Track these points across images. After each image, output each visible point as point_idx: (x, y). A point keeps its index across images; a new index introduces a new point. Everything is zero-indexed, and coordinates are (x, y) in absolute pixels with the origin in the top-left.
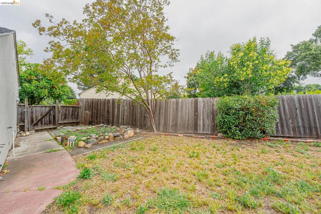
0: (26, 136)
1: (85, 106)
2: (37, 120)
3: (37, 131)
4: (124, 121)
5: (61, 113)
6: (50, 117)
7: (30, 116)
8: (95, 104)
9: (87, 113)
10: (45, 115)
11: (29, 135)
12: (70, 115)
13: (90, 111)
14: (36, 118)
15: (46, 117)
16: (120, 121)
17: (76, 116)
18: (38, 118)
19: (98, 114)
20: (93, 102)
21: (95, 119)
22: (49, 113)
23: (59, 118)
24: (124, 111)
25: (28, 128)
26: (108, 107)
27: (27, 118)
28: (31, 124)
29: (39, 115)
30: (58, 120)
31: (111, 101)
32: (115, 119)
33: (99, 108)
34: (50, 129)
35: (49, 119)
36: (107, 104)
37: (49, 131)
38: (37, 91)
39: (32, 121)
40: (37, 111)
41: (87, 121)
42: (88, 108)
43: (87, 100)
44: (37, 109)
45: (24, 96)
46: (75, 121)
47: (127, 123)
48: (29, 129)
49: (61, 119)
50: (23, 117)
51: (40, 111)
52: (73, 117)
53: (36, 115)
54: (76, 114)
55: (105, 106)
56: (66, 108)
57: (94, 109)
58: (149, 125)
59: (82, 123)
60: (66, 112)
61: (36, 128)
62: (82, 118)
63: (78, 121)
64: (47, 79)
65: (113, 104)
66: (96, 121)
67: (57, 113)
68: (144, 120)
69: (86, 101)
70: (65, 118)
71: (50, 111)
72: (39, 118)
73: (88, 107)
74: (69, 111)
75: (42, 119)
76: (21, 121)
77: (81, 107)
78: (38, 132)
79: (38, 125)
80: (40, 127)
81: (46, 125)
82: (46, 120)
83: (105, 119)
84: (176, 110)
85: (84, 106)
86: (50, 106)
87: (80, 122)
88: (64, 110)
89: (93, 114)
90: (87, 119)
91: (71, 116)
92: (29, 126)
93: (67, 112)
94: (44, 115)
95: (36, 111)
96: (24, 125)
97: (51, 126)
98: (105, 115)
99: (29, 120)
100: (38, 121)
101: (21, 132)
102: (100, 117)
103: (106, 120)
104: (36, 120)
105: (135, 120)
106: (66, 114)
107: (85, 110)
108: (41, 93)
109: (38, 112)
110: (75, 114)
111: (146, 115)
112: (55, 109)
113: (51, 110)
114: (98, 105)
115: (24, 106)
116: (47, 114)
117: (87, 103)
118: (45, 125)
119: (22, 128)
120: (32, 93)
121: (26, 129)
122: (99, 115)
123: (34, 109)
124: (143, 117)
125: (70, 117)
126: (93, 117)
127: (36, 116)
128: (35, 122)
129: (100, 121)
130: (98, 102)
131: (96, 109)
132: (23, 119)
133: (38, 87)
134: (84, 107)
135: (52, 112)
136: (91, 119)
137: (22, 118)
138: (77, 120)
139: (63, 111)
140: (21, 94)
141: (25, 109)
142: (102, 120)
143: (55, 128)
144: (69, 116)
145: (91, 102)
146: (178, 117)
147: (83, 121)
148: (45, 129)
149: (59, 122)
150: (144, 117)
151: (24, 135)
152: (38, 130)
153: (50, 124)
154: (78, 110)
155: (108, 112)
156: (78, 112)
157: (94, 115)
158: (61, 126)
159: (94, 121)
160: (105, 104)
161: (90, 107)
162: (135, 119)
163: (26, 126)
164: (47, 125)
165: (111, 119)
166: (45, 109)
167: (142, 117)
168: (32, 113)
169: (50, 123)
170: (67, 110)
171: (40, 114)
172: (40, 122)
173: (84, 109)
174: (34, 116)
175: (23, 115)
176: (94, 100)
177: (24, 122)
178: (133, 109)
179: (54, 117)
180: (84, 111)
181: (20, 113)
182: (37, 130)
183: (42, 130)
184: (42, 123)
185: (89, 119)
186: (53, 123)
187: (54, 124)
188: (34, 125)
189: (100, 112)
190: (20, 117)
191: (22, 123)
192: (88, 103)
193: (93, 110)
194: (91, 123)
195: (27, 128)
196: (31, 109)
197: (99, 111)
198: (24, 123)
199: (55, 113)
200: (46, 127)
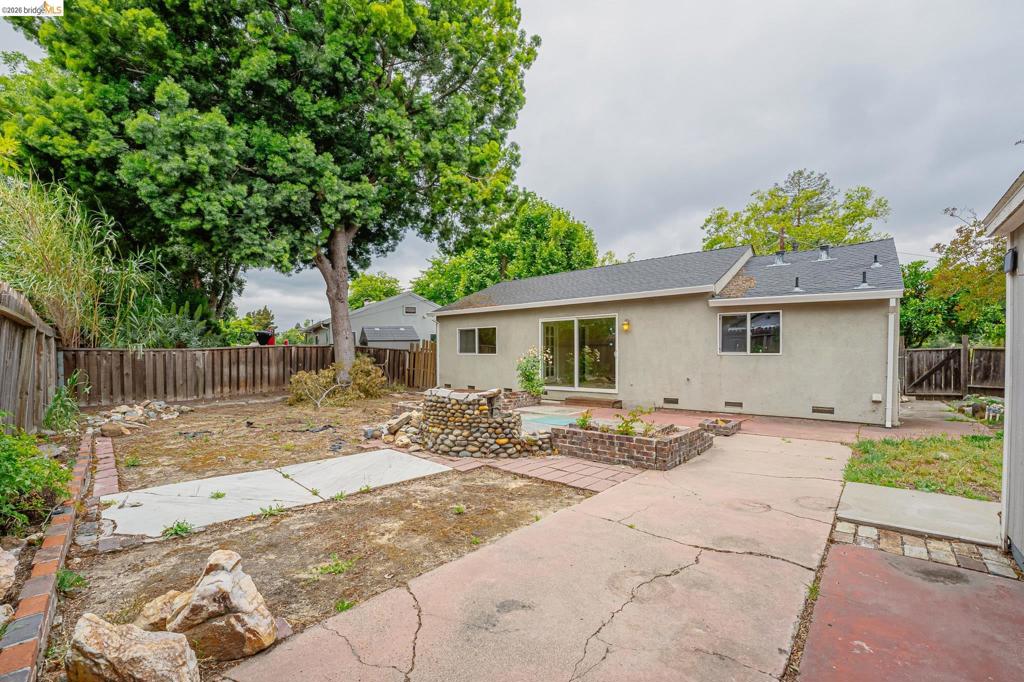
2: (921, 377)
3: (920, 398)
5: (975, 365)
6: (949, 373)
7: (908, 367)
10: (939, 368)
12: (1001, 372)
14: (919, 372)
15: (938, 372)
18: (922, 374)
22: (945, 363)
23: (970, 378)
27: (903, 371)
28: (910, 383)
29: (925, 367)
30: (967, 381)
34: (948, 397)
35: (946, 376)
37: (946, 401)
38: (919, 320)
39: (911, 378)
40: (921, 359)
44: (921, 356)
48: (906, 391)
49: (975, 379)
51: (927, 360)
53: (919, 366)
56: (990, 354)
60: (989, 362)
61: (919, 392)
67: (964, 365)
70: (986, 377)
71: (948, 359)
72: (925, 373)
74: (996, 360)
75: (930, 374)
78: (922, 399)
79: (922, 388)
80: (925, 391)
81: (938, 390)
82: (938, 377)
86: (949, 350)
88: (982, 359)
92: (906, 387)
93: (992, 363)
94: (934, 367)
95: (918, 360)
97: (951, 392)
99: (906, 375)
104: (918, 377)
106: (987, 369)
108: (928, 324)
109: (923, 361)
112: (960, 355)
113: (951, 359)
116: (941, 367)
118: (935, 389)
123: (915, 355)
125: (1000, 375)
127: (919, 370)
128: (916, 380)
133: (920, 310)
135: (952, 362)
139: (980, 361)
143: (959, 397)
144: (997, 372)
148: (935, 396)
149: (970, 384)
152: (923, 396)
153: (948, 388)
158: (973, 394)
164: (941, 388)
166: (937, 356)
168: (911, 362)
169: (947, 384)
170: (992, 359)
171: (927, 366)
172: (927, 380)
174: (915, 369)
179: (957, 372)
182: (920, 396)
183: (930, 398)
184: (930, 384)
186: (955, 386)
187: (957, 388)
188: (915, 386)
196: (910, 355)
199: (960, 365)
200: (938, 393)
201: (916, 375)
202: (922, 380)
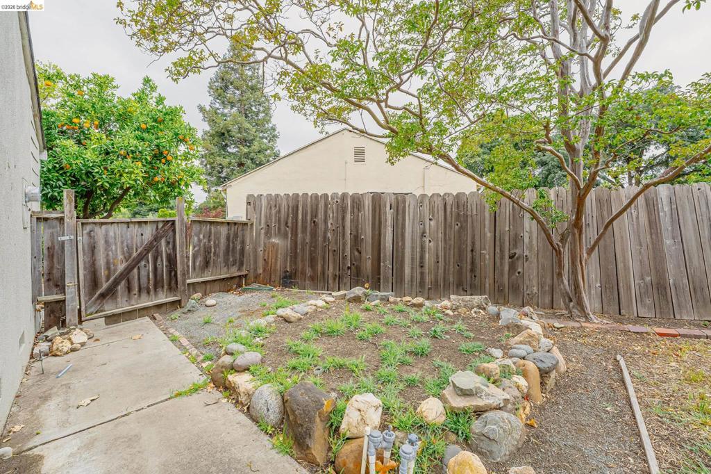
0: (73, 350)
1: (267, 222)
2: (112, 279)
3: (112, 319)
4: (422, 274)
5: (194, 247)
6: (159, 262)
7: (85, 263)
8: (305, 215)
9: (274, 245)
10: (142, 256)
11: (83, 344)
12: (221, 254)
13: (285, 236)
14: (108, 268)
15: (143, 263)
16: (407, 271)
17: (238, 256)
18: (115, 270)
19: (315, 247)
20: (297, 207)
21: (304, 265)
22: (152, 246)
23: (188, 266)
24: (423, 235)
25: (80, 311)
26: (355, 222)
27: (73, 268)
28: (91, 294)
29: (120, 257)
30: (186, 274)
31: (368, 203)
32: (385, 266)
33: (321, 226)
34: (159, 306)
35: (155, 269)
36: (353, 212)
37: (156, 315)
38: (106, 168)
39: (94, 282)
40: (112, 240)
41: (275, 270)
42: (279, 228)
43: (274, 201)
44: (111, 234)
45: (60, 187)
46: (234, 272)
47: (437, 281)
48: (83, 314)
49: (194, 268)
50: (56, 265)
51: (122, 243)
52: (228, 259)
53: (108, 255)
54: (238, 248)
55: (343, 218)
56: (210, 229)
57: (299, 231)
58: (535, 289)
59: (257, 279)
60: (209, 241)
61: (110, 309)
62: (255, 262)
63: (244, 273)
64: (138, 129)
65: (374, 210)
66: (309, 272)
67: (181, 247)
68: (513, 267)
69: (268, 203)
70: (207, 264)
71: (157, 239)
72: (121, 267)
73: (279, 224)
74: (217, 238)
75: (129, 270)
76: (51, 283)
77: (252, 224)
78: (117, 322)
79: (116, 298)
80: (122, 306)
81: (144, 296)
82: (143, 273)
83: (344, 264)
84: (647, 228)
85: (263, 221)
86: (158, 222)
87: (251, 275)
88: (201, 236)
89: (299, 247)
90: (276, 263)
91: (224, 256)
92: (83, 303)
93: (212, 243)
94: (135, 254)
95: (107, 242)
96: (64, 301)
97: (163, 298)
98: (344, 250)
99: (81, 277)
100: (116, 279)
101: (49, 333)
102: (324, 258)
103: (349, 268)
104: (108, 278)
105: (472, 270)
106: (207, 251)
107: (266, 234)
108: (121, 175)
109: (116, 244)
110: (234, 248)
111: (518, 252)
112: (174, 231)
113: (161, 237)
114: (314, 214)
115: (61, 220)
116: (148, 253)
117: (274, 212)
118: (140, 295)
119: (55, 315)
120: (88, 174)
121: (71, 317)
122: (319, 251)
123: (100, 232)
124: (507, 257)
125: (221, 259)
126: (299, 259)
127: (108, 263)
128: (105, 286)
129: (323, 273)
130: (317, 205)
131: (309, 229)
132: (56, 273)
133: (107, 153)
134: (263, 225)
135: (163, 242)
136: (291, 266)
137: (55, 271)
138: (239, 269)
139: (200, 240)
140: (49, 180)
141: (63, 235)
142: (334, 269)
143: (176, 304)
144: (218, 256)
145: (290, 205)
146: (663, 259)
147: (260, 271)
148: (141, 309)
149: (188, 281)
150: (510, 258)
151: (65, 349)
152: (119, 315)
153: (159, 290)
154: (243, 236)
155: (356, 240)
156: (243, 242)
157: (303, 250)
158: (195, 296)
159: (303, 273)
160: (344, 211)
161: (287, 223)
162: (473, 263)
163: (72, 306)
164: (148, 293)
165: (368, 265)
166: (139, 234)
167: (502, 258)
168: (93, 249)
169: (158, 285)
170: (212, 237)
171: (123, 253)
172: (123, 282)
173: (263, 231)
174: (101, 262)
175: (55, 260)
176: (301, 199)
177: (61, 287)
178: (463, 229)
179: (172, 261)
180: (262, 236)
181: (46, 252)
182: (114, 315)
183: (129, 315)
184: (129, 289)
185: (281, 264)
186: (169, 284)
187: (172, 287)
188: (103, 296)
189: (324, 241)
190: (46, 271)
191: (55, 290)
192: (279, 211)
193: (296, 235)
194: (288, 280)
195: (73, 310)
196: (89, 234)
197: (320, 239)
198: (63, 291)
199: (174, 248)
200: (146, 302)
201: (103, 273)
202: (116, 283)
